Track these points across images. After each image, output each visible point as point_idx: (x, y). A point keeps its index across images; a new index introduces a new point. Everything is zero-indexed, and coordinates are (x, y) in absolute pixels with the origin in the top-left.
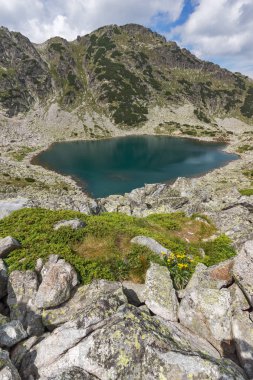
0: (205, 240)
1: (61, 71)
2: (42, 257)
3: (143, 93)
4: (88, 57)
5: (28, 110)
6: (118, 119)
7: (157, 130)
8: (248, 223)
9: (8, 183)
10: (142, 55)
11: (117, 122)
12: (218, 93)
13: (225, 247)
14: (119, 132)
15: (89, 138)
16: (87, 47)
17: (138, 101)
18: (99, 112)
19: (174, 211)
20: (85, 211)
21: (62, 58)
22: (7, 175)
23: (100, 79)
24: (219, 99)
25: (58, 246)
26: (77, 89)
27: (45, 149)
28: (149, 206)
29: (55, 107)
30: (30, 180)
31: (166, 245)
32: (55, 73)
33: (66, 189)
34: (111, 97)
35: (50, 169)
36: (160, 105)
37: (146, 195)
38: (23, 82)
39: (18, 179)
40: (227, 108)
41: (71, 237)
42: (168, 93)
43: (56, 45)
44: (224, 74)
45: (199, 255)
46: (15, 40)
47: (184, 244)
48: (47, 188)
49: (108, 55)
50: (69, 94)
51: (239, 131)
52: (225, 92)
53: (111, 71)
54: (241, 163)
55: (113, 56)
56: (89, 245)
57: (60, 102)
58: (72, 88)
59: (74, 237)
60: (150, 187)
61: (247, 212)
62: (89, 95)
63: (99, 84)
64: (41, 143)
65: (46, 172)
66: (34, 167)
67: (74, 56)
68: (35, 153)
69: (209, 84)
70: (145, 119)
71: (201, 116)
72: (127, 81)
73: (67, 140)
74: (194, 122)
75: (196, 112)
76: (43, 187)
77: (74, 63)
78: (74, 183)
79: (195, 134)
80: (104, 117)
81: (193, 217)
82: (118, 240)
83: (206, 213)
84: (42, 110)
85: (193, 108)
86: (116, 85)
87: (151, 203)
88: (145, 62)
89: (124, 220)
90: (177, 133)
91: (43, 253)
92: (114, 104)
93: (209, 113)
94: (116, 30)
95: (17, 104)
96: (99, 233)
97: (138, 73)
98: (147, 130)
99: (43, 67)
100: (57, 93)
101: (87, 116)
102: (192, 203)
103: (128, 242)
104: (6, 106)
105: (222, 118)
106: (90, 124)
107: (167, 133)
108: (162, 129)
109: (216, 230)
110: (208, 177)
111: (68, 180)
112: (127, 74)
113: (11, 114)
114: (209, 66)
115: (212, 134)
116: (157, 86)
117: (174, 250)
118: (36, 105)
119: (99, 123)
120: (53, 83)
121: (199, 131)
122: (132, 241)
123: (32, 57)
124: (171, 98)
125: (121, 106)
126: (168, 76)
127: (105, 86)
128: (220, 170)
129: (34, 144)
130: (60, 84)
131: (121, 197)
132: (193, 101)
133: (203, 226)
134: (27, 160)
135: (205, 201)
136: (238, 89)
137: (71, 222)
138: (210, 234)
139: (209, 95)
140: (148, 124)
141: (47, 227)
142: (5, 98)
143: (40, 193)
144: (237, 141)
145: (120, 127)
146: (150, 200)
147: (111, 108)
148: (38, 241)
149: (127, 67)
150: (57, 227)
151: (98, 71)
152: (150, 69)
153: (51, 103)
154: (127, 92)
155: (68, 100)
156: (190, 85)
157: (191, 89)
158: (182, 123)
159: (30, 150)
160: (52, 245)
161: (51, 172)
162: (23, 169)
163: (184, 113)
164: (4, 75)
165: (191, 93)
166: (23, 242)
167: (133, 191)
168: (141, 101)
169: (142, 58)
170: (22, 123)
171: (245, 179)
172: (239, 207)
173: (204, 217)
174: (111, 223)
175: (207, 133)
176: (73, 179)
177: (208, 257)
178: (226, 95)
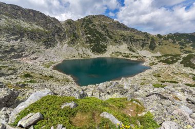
0: (139, 115)
1: (70, 32)
2: (54, 125)
3: (105, 40)
4: (81, 26)
5: (54, 46)
6: (93, 51)
7: (111, 55)
8: (161, 105)
9: (41, 78)
10: (104, 26)
11: (93, 52)
12: (137, 40)
13: (151, 120)
14: (94, 56)
15: (80, 58)
16: (81, 23)
17: (102, 43)
18: (85, 48)
19: (121, 96)
20: (77, 96)
21: (71, 27)
22: (41, 74)
23: (86, 34)
24: (138, 43)
25: (63, 118)
26: (76, 38)
27: (60, 63)
28: (109, 93)
29: (66, 45)
30: (51, 77)
31: (119, 119)
32: (68, 32)
33: (68, 81)
34: (91, 41)
35: (61, 72)
36: (112, 45)
37: (107, 87)
38: (54, 35)
39: (46, 76)
40: (143, 46)
41: (70, 113)
42: (116, 40)
43: (69, 22)
44: (140, 33)
45: (137, 125)
46: (52, 20)
47: (128, 117)
48: (59, 81)
49: (90, 26)
50: (73, 40)
51: (149, 56)
52: (141, 40)
53: (91, 31)
54: (152, 70)
55: (92, 26)
56: (79, 118)
57: (69, 43)
58: (74, 38)
59: (71, 113)
60: (109, 83)
61: (159, 98)
62: (81, 40)
63: (86, 36)
64: (58, 60)
65: (59, 73)
66: (54, 71)
67: (76, 26)
68: (55, 65)
69: (133, 36)
70: (106, 51)
71: (131, 50)
72: (98, 35)
73: (70, 59)
74: (128, 52)
75: (128, 48)
76: (57, 80)
77: (76, 29)
78: (72, 79)
79: (129, 57)
80: (87, 49)
81: (132, 101)
82: (94, 115)
83: (138, 99)
84: (61, 46)
85: (127, 46)
86: (93, 37)
87: (110, 91)
88: (105, 28)
89: (97, 102)
90: (120, 56)
91: (55, 123)
92: (92, 44)
93: (134, 48)
94: (94, 17)
95: (50, 44)
96: (84, 111)
97: (103, 32)
98: (107, 55)
99: (63, 30)
100: (67, 40)
101: (80, 49)
102: (130, 92)
103: (99, 115)
104: (45, 45)
105: (141, 50)
106: (81, 52)
107: (116, 57)
108: (113, 55)
109: (145, 108)
110: (136, 77)
111: (69, 77)
112: (98, 33)
113: (47, 48)
114: (133, 30)
115: (137, 57)
116: (111, 37)
117: (123, 122)
118: (58, 44)
119: (85, 52)
120: (66, 36)
121: (130, 56)
122: (101, 115)
123: (59, 26)
124: (117, 42)
125: (95, 45)
126: (115, 34)
127: (88, 37)
128: (142, 74)
129: (55, 61)
130: (69, 36)
131: (94, 86)
132: (127, 43)
133: (137, 106)
134: (51, 68)
135: (136, 91)
136: (147, 39)
137: (70, 104)
138: (141, 112)
139: (134, 41)
140: (107, 52)
141: (58, 106)
142: (45, 42)
143: (55, 83)
144: (149, 61)
145: (94, 54)
146: (109, 90)
147: (91, 46)
148: (53, 115)
149: (98, 30)
150: (63, 107)
151: (85, 31)
152: (107, 31)
153: (64, 44)
154: (98, 40)
155: (72, 43)
156: (125, 37)
157: (126, 38)
158: (122, 52)
159: (53, 63)
160: (60, 118)
161: (61, 73)
162: (49, 71)
163: (123, 48)
164: (46, 33)
165: (126, 40)
166: (45, 116)
167: (100, 84)
168: (104, 43)
169: (104, 27)
170: (51, 51)
171: (154, 78)
172: (155, 95)
173: (137, 101)
174: (90, 104)
175: (134, 57)
176: (71, 76)
177: (142, 126)
178: (141, 41)
